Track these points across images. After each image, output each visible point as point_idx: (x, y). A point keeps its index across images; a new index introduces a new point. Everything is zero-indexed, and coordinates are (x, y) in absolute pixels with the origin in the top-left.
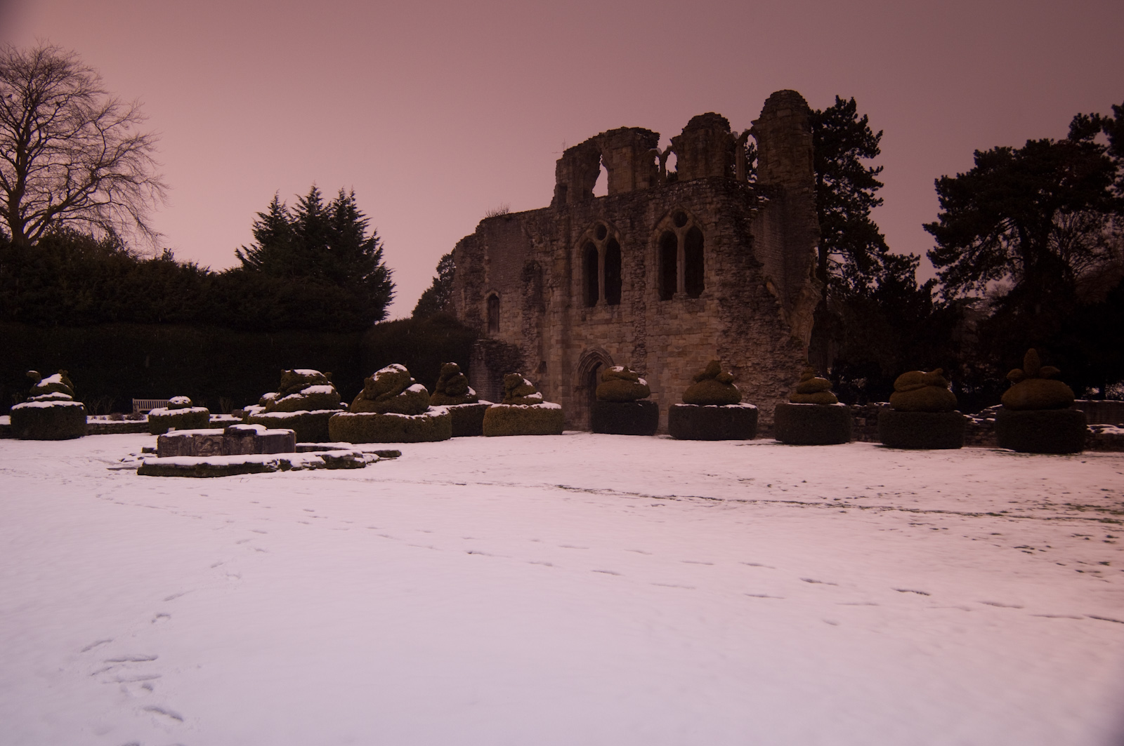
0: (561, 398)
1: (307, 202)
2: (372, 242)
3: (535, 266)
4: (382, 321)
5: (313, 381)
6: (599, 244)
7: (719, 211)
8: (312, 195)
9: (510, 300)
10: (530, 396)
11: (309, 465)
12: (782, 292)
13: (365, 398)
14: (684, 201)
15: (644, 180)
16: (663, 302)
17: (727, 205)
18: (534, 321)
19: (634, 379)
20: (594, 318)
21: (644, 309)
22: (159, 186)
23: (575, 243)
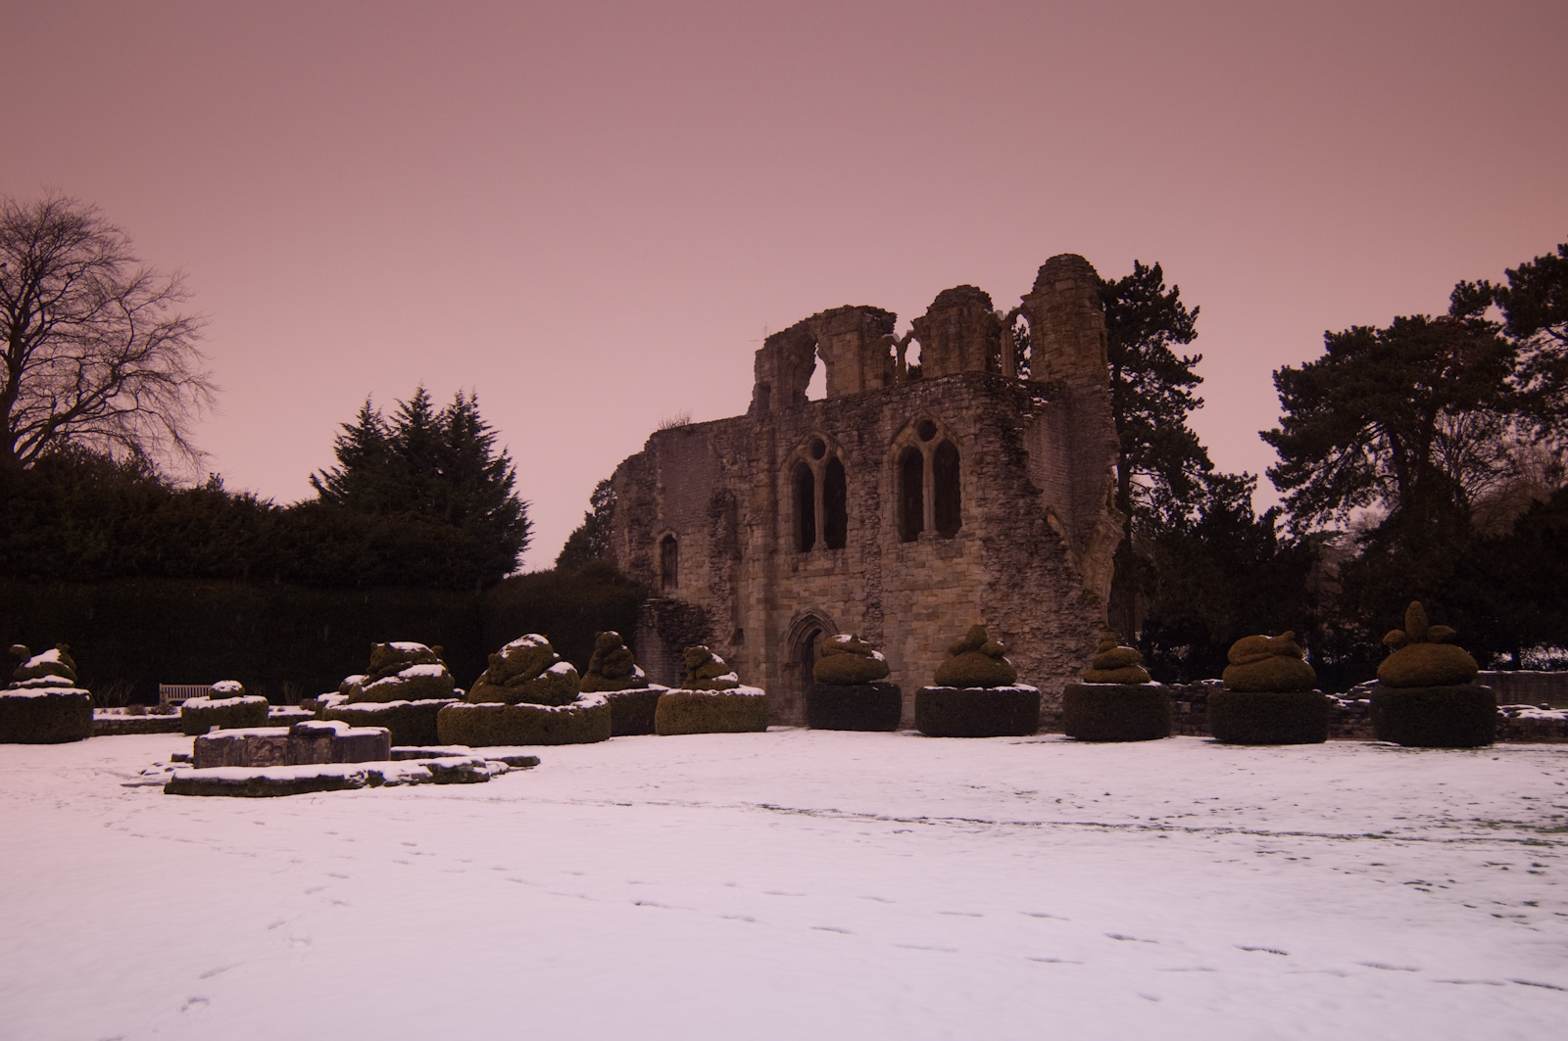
0: (765, 680)
1: (411, 409)
2: (501, 465)
3: (728, 496)
4: (513, 574)
5: (416, 659)
6: (816, 466)
7: (979, 419)
8: (418, 399)
9: (693, 543)
10: (722, 678)
11: (409, 779)
12: (1068, 529)
13: (489, 683)
14: (931, 405)
15: (876, 377)
16: (905, 545)
17: (991, 411)
18: (726, 572)
19: (865, 652)
20: (808, 567)
21: (879, 554)
22: (206, 387)
23: (782, 464)
